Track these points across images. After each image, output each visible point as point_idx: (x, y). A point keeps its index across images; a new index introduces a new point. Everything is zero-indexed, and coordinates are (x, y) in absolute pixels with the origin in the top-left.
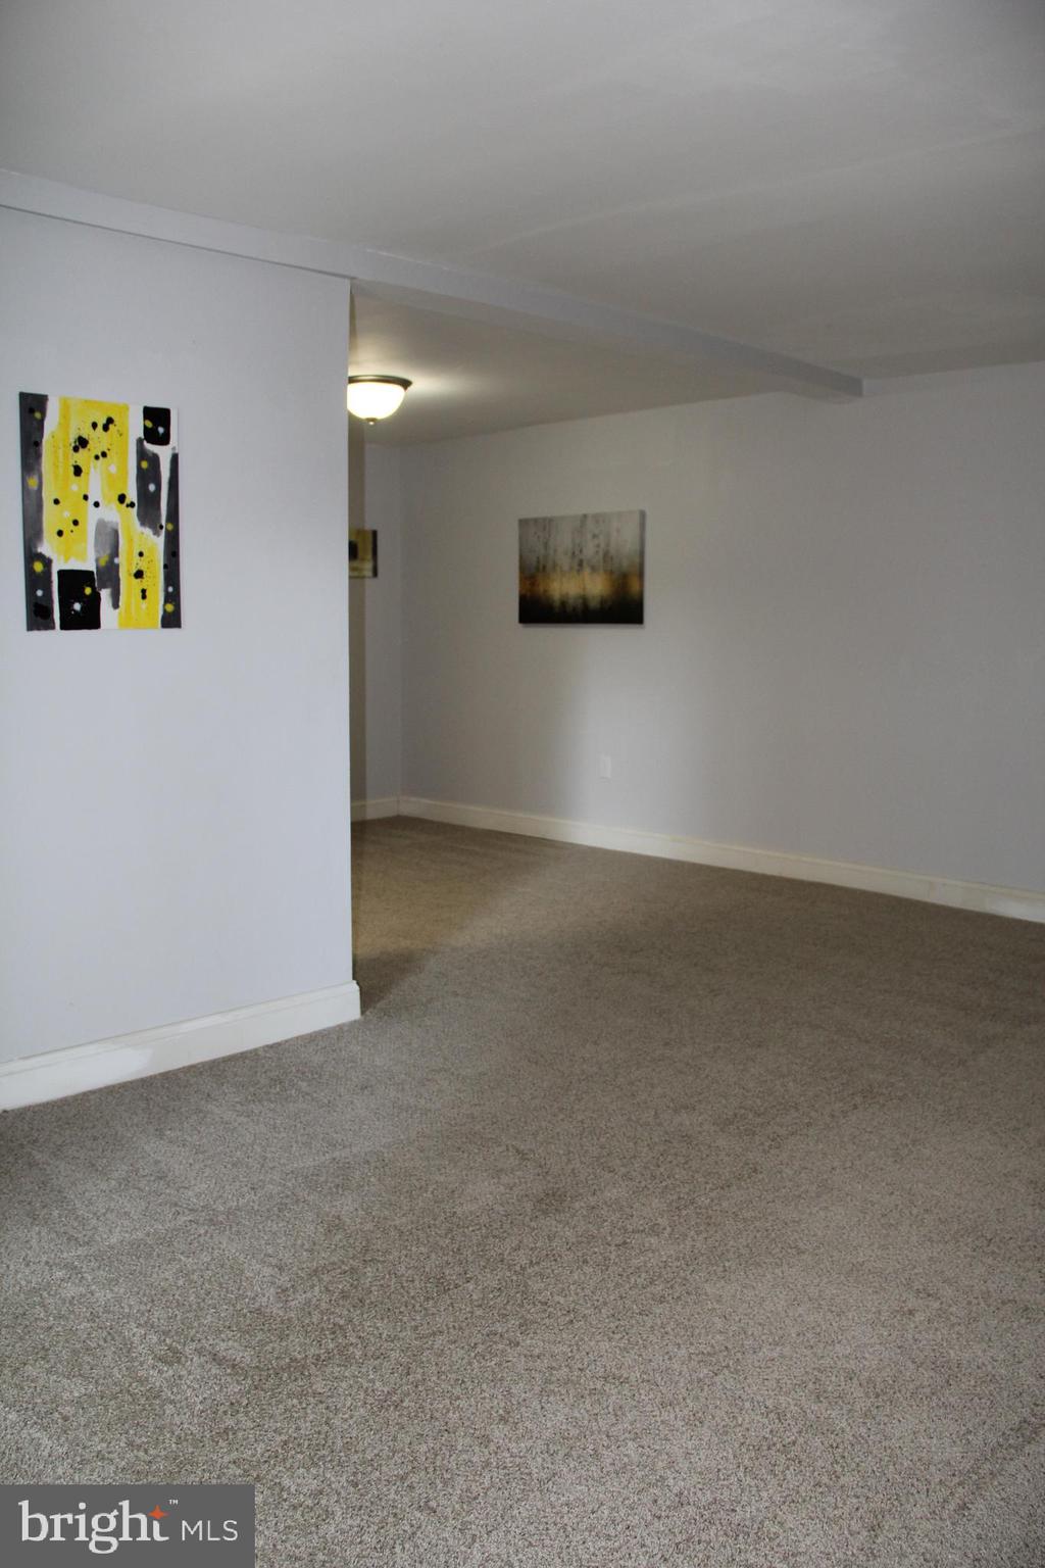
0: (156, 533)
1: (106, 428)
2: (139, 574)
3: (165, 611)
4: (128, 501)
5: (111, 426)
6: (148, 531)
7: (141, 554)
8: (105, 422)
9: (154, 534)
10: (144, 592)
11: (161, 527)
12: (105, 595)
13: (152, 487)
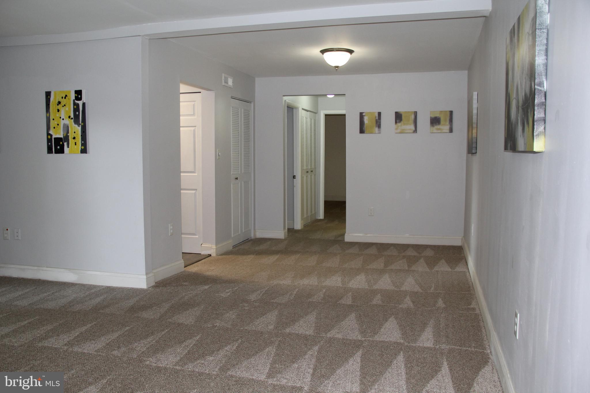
0: (79, 126)
1: (65, 98)
2: (74, 138)
3: (81, 148)
4: (71, 118)
5: (66, 97)
6: (76, 126)
7: (75, 132)
8: (65, 96)
9: (78, 126)
10: (75, 143)
11: (80, 124)
12: (65, 144)
13: (77, 113)
